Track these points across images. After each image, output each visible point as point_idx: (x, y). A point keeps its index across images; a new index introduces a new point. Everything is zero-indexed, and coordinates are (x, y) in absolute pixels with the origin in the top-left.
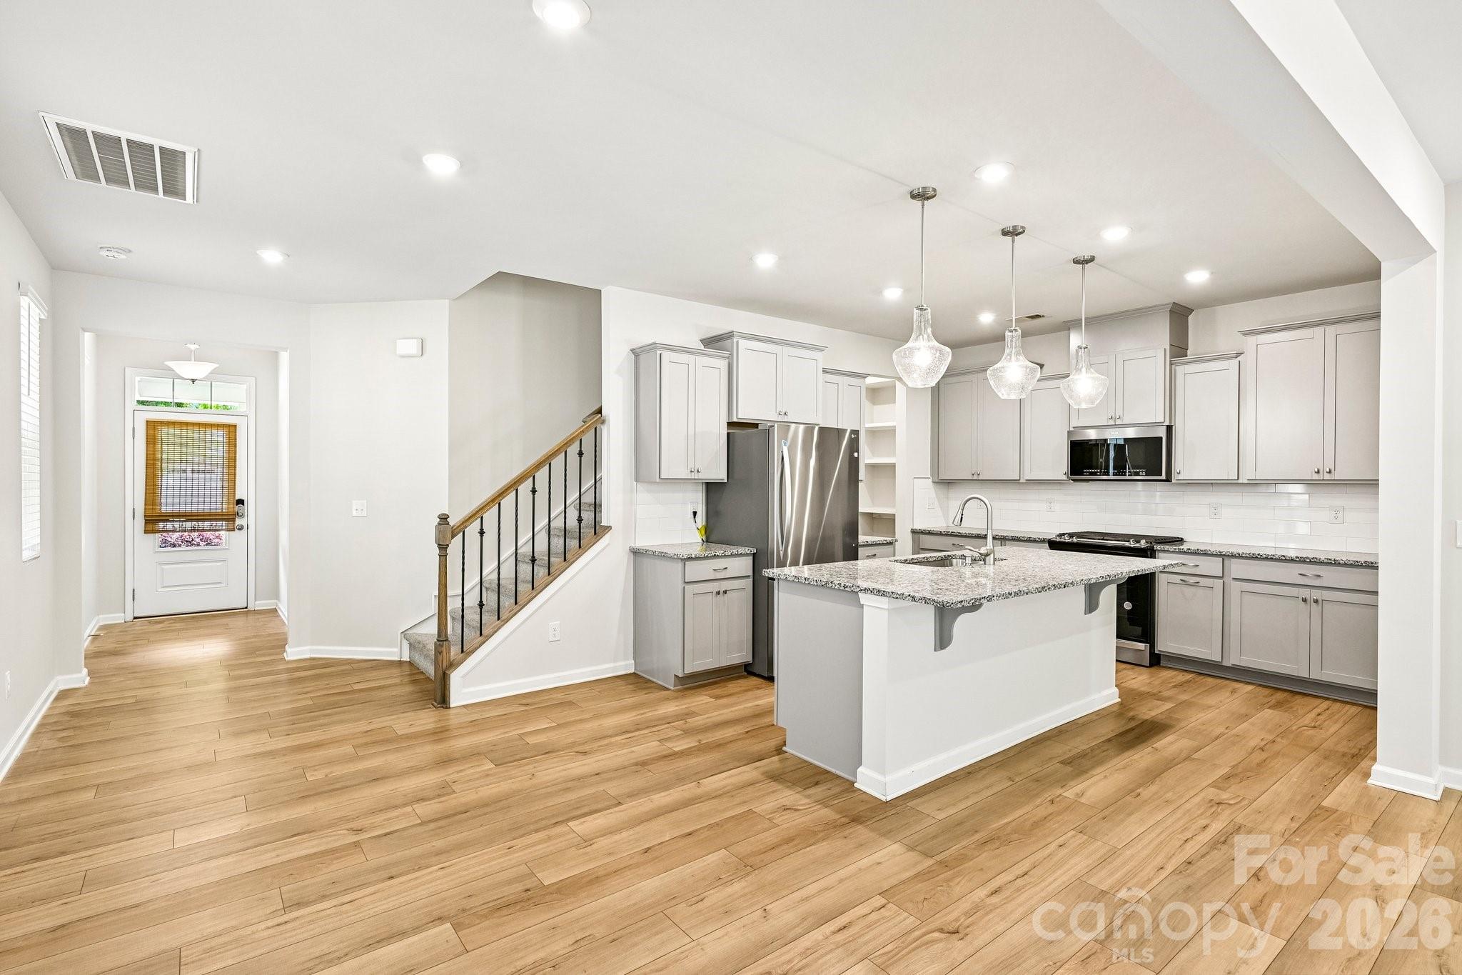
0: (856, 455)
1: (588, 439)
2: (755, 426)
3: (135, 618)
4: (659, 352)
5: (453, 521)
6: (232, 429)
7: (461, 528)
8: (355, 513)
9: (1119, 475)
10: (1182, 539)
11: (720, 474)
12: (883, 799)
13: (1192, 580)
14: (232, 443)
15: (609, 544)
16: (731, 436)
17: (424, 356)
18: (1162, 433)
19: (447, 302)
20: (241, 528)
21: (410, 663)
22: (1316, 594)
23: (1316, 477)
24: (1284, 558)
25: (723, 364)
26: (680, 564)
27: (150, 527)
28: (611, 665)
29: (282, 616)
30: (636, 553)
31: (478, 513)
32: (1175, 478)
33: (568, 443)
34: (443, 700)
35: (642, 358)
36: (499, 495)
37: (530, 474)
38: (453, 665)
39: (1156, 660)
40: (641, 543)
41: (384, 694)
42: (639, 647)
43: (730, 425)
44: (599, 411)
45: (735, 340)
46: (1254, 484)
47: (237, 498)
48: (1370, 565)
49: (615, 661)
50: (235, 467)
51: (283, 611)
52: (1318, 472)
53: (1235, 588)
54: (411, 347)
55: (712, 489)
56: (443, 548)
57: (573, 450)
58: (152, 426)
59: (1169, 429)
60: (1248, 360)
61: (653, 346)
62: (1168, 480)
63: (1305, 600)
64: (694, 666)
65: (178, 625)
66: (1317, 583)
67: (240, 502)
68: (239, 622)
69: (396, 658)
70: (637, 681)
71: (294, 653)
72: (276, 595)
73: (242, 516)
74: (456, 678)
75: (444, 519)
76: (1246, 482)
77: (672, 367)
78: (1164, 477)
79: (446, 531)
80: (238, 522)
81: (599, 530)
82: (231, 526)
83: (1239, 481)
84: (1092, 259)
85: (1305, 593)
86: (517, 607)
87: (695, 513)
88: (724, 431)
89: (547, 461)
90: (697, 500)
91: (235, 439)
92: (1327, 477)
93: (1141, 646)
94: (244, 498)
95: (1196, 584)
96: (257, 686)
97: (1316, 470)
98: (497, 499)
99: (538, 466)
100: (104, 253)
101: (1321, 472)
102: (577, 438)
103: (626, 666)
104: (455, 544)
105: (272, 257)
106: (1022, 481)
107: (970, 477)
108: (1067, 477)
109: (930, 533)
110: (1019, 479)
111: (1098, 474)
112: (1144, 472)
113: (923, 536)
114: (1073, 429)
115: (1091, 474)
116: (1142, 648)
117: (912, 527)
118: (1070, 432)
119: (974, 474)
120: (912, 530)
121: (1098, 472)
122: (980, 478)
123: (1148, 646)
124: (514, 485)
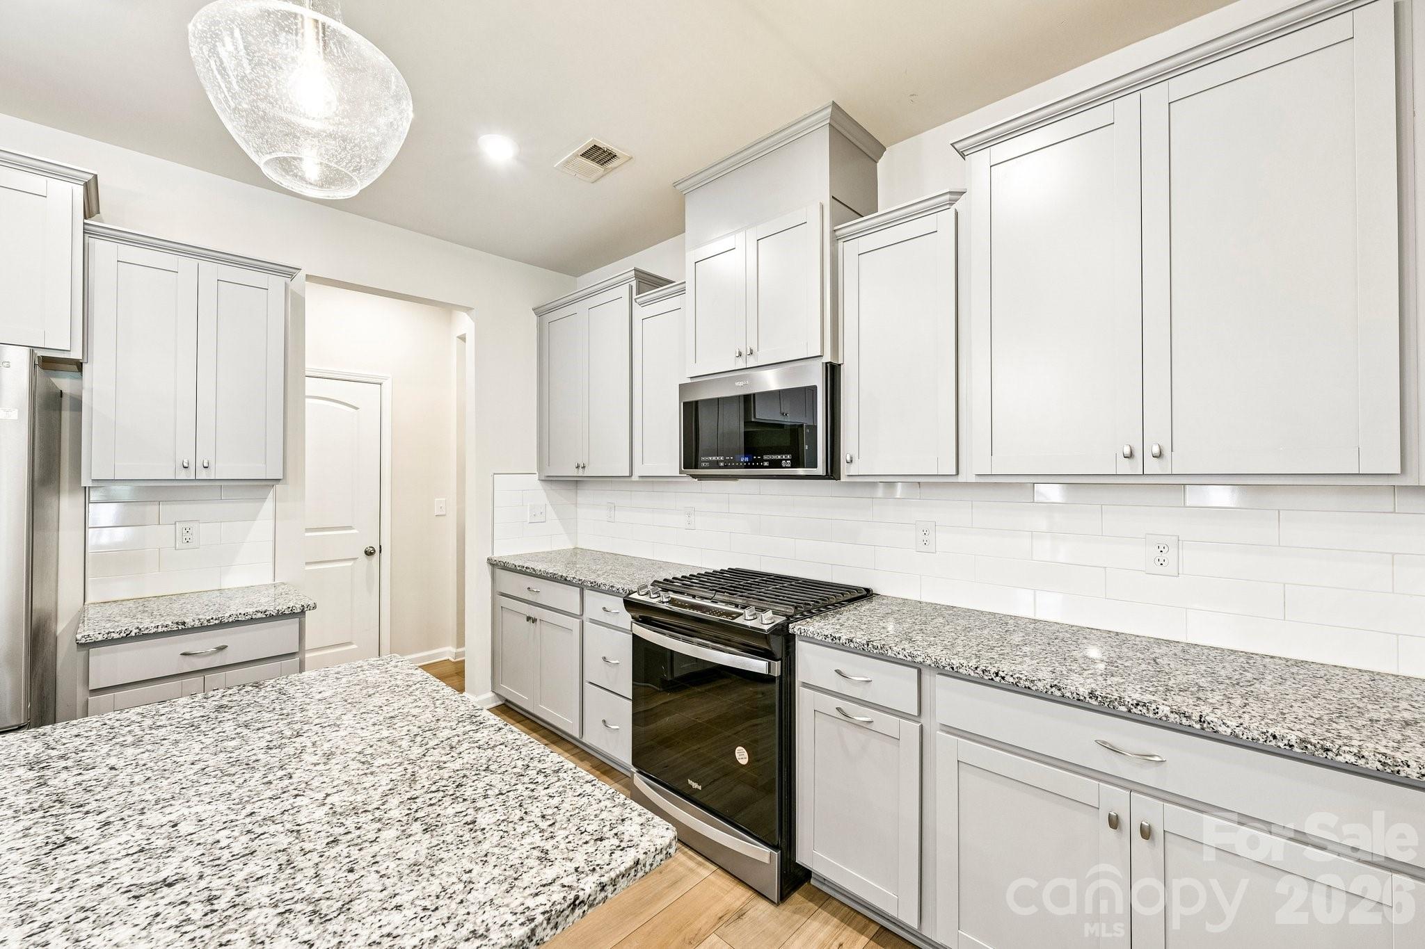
9: (751, 467)
10: (867, 590)
13: (862, 714)
18: (816, 378)
22: (1146, 811)
23: (1125, 467)
24: (1058, 693)
32: (845, 470)
46: (992, 484)
48: (1321, 754)
52: (1131, 456)
53: (944, 749)
59: (833, 371)
60: (973, 207)
62: (833, 472)
63: (1114, 822)
66: (1147, 776)
76: (973, 479)
78: (820, 470)
83: (961, 479)
85: (1116, 799)
92: (1153, 466)
95: (866, 726)
97: (1127, 451)
101: (1138, 454)
106: (635, 478)
107: (574, 472)
108: (681, 472)
109: (505, 567)
110: (631, 476)
111: (722, 464)
112: (788, 460)
113: (499, 572)
114: (689, 381)
115: (715, 465)
116: (766, 860)
117: (489, 555)
118: (683, 387)
119: (578, 467)
120: (488, 559)
121: (722, 461)
122: (587, 473)
123: (776, 854)
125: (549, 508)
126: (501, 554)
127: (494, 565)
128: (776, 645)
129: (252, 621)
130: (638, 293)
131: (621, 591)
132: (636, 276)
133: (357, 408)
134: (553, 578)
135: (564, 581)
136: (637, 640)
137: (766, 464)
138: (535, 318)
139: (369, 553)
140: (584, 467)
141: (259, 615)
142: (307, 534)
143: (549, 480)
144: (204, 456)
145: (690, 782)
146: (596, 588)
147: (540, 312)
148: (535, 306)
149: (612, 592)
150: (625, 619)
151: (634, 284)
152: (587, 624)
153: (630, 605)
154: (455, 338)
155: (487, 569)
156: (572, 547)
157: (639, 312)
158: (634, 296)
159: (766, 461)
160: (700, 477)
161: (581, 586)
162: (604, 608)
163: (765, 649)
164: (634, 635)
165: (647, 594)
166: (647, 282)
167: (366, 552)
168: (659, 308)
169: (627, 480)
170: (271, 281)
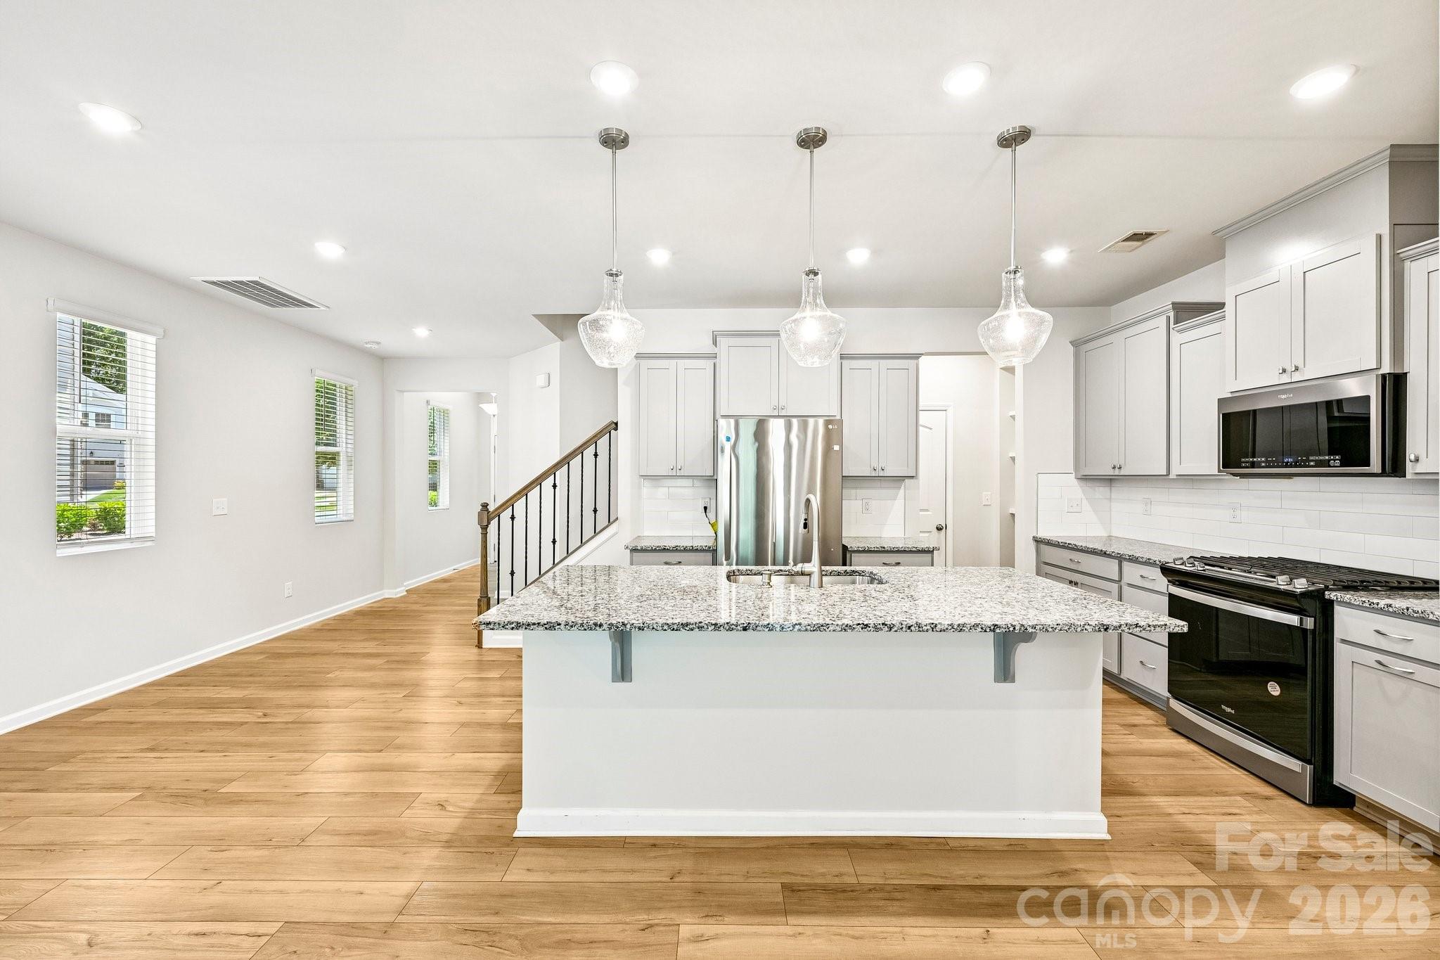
1: (603, 443)
4: (638, 361)
7: (497, 513)
9: (1295, 467)
11: (706, 471)
13: (1401, 666)
15: (617, 533)
18: (1370, 389)
19: (559, 343)
31: (510, 503)
32: (1410, 468)
33: (584, 446)
36: (526, 489)
37: (552, 471)
45: (718, 338)
59: (1396, 380)
62: (1394, 471)
78: (1375, 468)
79: (486, 515)
87: (705, 508)
88: (711, 429)
89: (566, 461)
90: (708, 496)
95: (1407, 676)
98: (524, 492)
99: (558, 466)
102: (594, 440)
104: (494, 526)
106: (1171, 476)
107: (1111, 472)
108: (1219, 471)
109: (1049, 543)
110: (1168, 474)
111: (1263, 464)
112: (1337, 460)
113: (1043, 547)
114: (1230, 395)
115: (1253, 465)
116: (1298, 769)
117: (1035, 535)
118: (1221, 402)
119: (1114, 468)
120: (1034, 537)
121: (1263, 462)
122: (1122, 473)
123: (1309, 768)
124: (538, 481)
125: (1085, 501)
126: (1043, 534)
127: (1038, 541)
128: (1312, 607)
129: (911, 552)
130: (1176, 322)
131: (1158, 563)
132: (1174, 308)
133: (931, 429)
134: (1093, 552)
135: (1104, 554)
136: (1172, 597)
137: (1312, 463)
138: (1071, 348)
139: (939, 529)
140: (1120, 468)
141: (914, 549)
142: (921, 513)
143: (1086, 479)
144: (882, 465)
145: (1223, 707)
146: (1134, 560)
147: (1076, 344)
148: (1071, 340)
149: (1149, 563)
150: (1162, 583)
151: (1172, 314)
152: (1125, 588)
153: (1166, 570)
154: (998, 372)
155: (1032, 545)
156: (1105, 534)
157: (1176, 338)
158: (1172, 326)
159: (1312, 461)
160: (1243, 476)
161: (1120, 558)
162: (1141, 576)
163: (1298, 608)
164: (1169, 594)
165: (1182, 564)
167: (937, 528)
168: (1197, 334)
169: (1163, 478)
170: (910, 363)
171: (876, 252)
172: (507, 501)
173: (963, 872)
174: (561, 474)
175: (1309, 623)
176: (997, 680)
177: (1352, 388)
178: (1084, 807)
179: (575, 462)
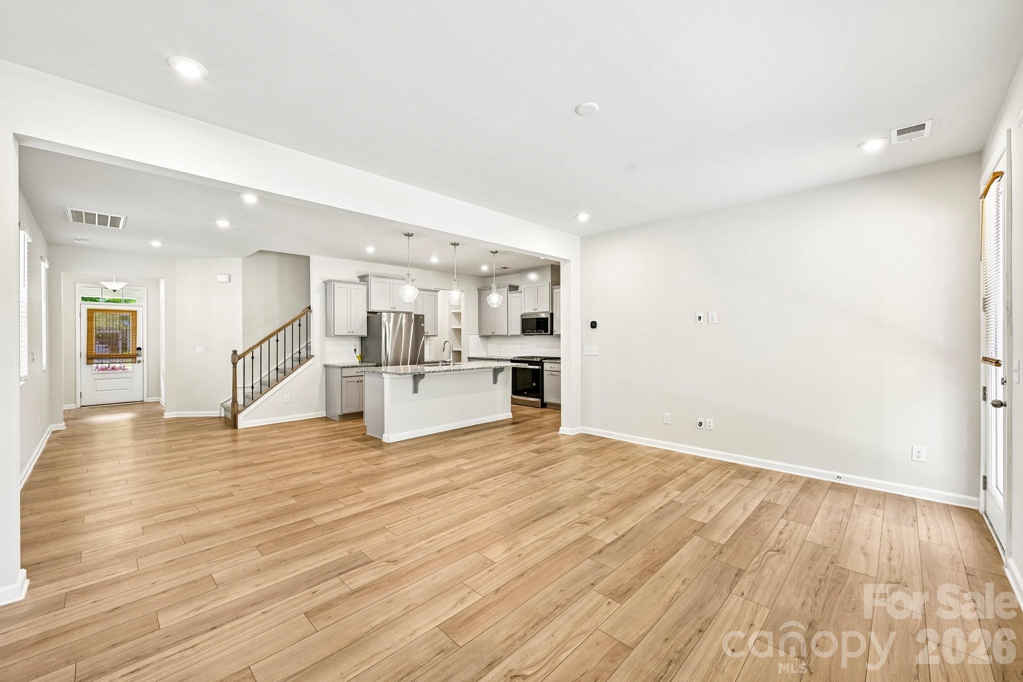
0: (423, 325)
1: (303, 319)
2: (376, 313)
3: (81, 406)
4: (333, 283)
5: (239, 353)
6: (134, 313)
7: (243, 356)
8: (198, 352)
11: (365, 334)
12: (388, 442)
14: (135, 320)
15: (313, 363)
16: (369, 318)
17: (231, 282)
18: (548, 315)
19: (241, 258)
20: (139, 362)
21: (225, 417)
25: (365, 288)
26: (340, 370)
27: (90, 361)
28: (314, 413)
29: (162, 403)
30: (326, 366)
31: (252, 349)
32: (554, 333)
33: (294, 320)
34: (235, 426)
35: (327, 285)
36: (261, 342)
37: (276, 333)
38: (239, 412)
39: (544, 405)
40: (328, 362)
41: (209, 426)
42: (328, 405)
43: (368, 312)
44: (309, 308)
45: (369, 277)
47: (137, 347)
49: (316, 411)
50: (136, 331)
51: (163, 400)
54: (225, 278)
55: (362, 339)
56: (235, 364)
57: (296, 323)
58: (90, 312)
59: (552, 315)
61: (331, 281)
62: (552, 334)
64: (346, 411)
65: (106, 409)
67: (139, 349)
68: (139, 407)
69: (218, 416)
70: (326, 419)
71: (167, 415)
72: (159, 395)
73: (140, 356)
74: (240, 417)
75: (235, 352)
77: (339, 290)
78: (549, 333)
79: (236, 357)
80: (138, 359)
81: (308, 357)
82: (134, 361)
84: (497, 252)
86: (270, 389)
87: (355, 350)
88: (366, 315)
89: (284, 328)
90: (357, 344)
91: (136, 318)
93: (538, 400)
94: (141, 347)
95: (554, 375)
96: (148, 427)
98: (260, 344)
99: (279, 330)
100: (77, 241)
102: (299, 318)
103: (322, 414)
104: (240, 363)
105: (156, 244)
108: (521, 334)
110: (508, 335)
112: (542, 331)
114: (523, 314)
115: (528, 332)
118: (521, 315)
119: (489, 333)
120: (468, 357)
122: (495, 334)
123: (540, 400)
124: (268, 338)
125: (482, 344)
126: (470, 356)
127: (470, 358)
128: (541, 364)
130: (509, 290)
132: (509, 286)
137: (538, 332)
138: (478, 292)
143: (482, 336)
146: (502, 359)
147: (480, 290)
148: (477, 288)
151: (508, 288)
156: (486, 355)
157: (509, 295)
160: (525, 335)
163: (536, 365)
166: (514, 288)
168: (514, 295)
169: (506, 336)
170: (435, 293)
171: (440, 259)
172: (250, 350)
173: (492, 425)
174: (281, 335)
175: (540, 368)
176: (493, 384)
177: (543, 316)
178: (508, 412)
179: (289, 329)
